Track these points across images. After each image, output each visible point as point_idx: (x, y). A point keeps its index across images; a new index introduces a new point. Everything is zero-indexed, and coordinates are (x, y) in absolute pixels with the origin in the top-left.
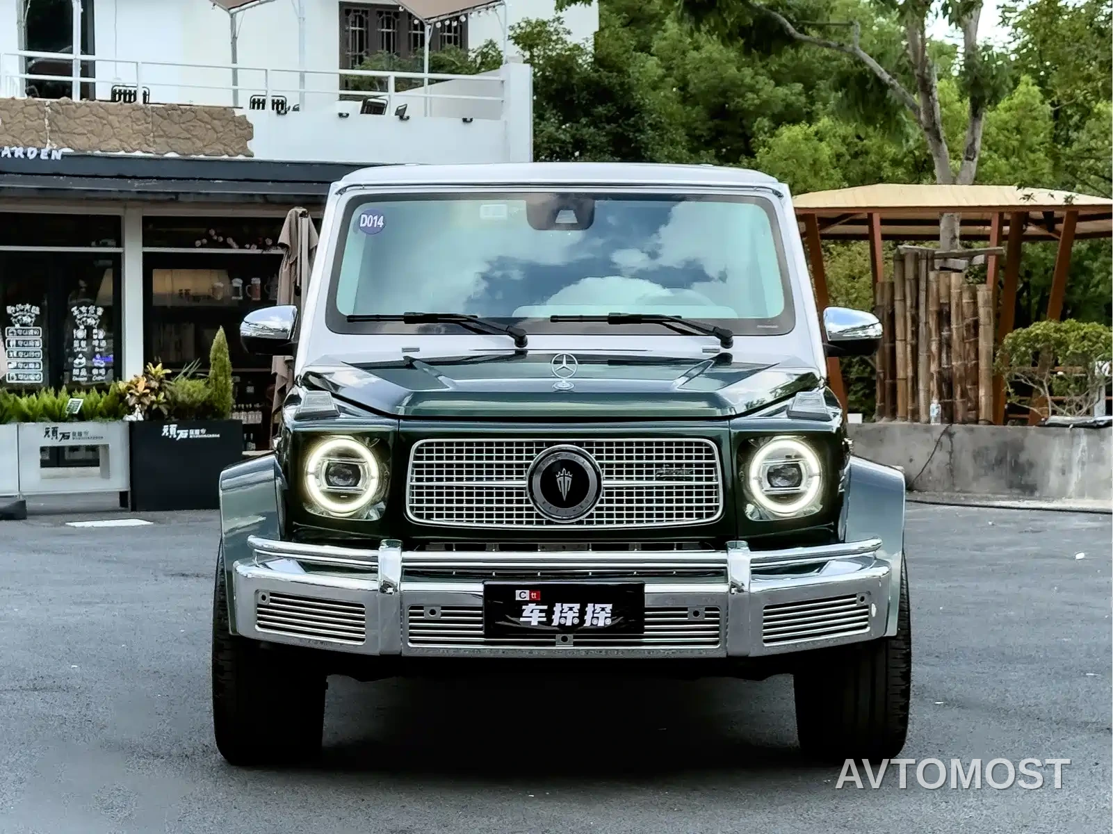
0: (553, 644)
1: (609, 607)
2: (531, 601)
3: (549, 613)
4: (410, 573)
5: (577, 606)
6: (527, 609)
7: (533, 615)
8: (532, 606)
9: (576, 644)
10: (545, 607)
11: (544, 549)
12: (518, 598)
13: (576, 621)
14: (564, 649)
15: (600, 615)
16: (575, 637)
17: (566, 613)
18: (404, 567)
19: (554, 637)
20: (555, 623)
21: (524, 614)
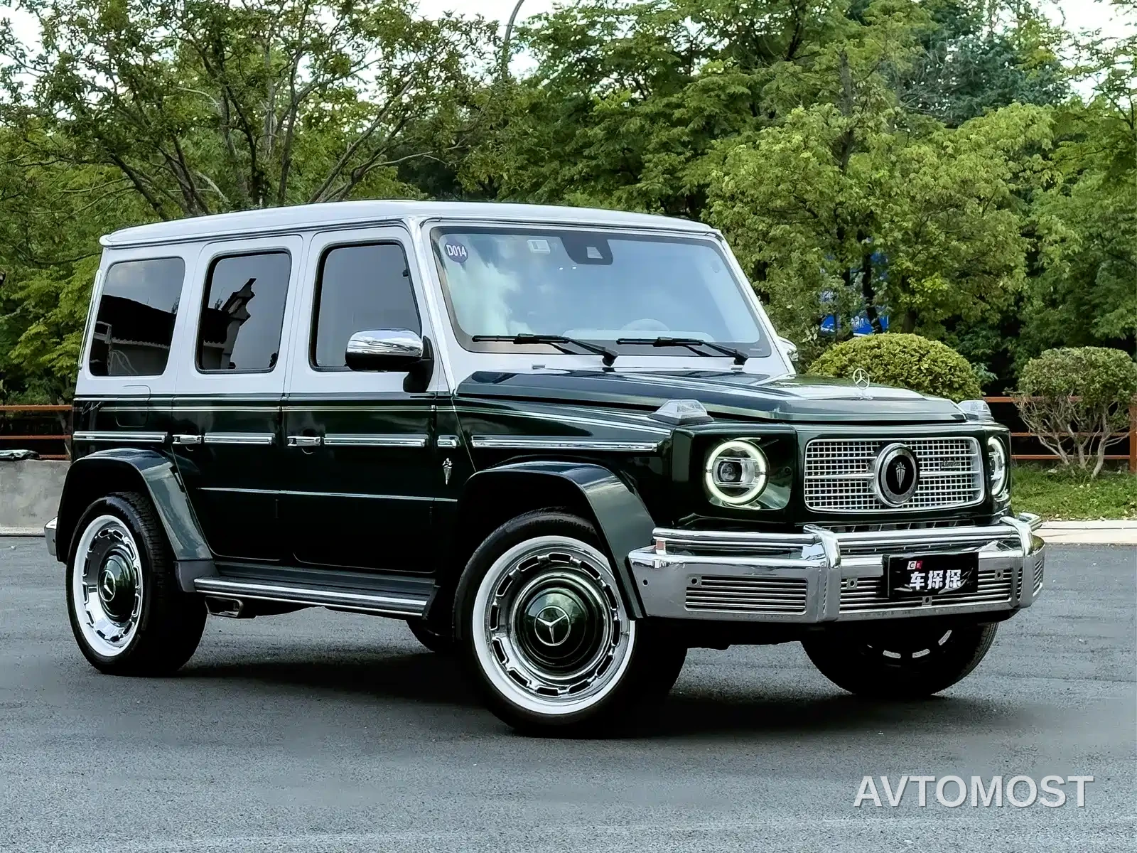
0: (920, 605)
1: (959, 572)
2: (916, 570)
3: (926, 579)
4: (845, 551)
5: (941, 572)
6: (914, 576)
7: (916, 581)
8: (917, 573)
9: (934, 604)
10: (924, 575)
12: (909, 568)
13: (941, 584)
14: (926, 608)
15: (954, 580)
16: (933, 598)
17: (935, 579)
18: (841, 547)
19: (921, 599)
20: (929, 587)
21: (912, 581)
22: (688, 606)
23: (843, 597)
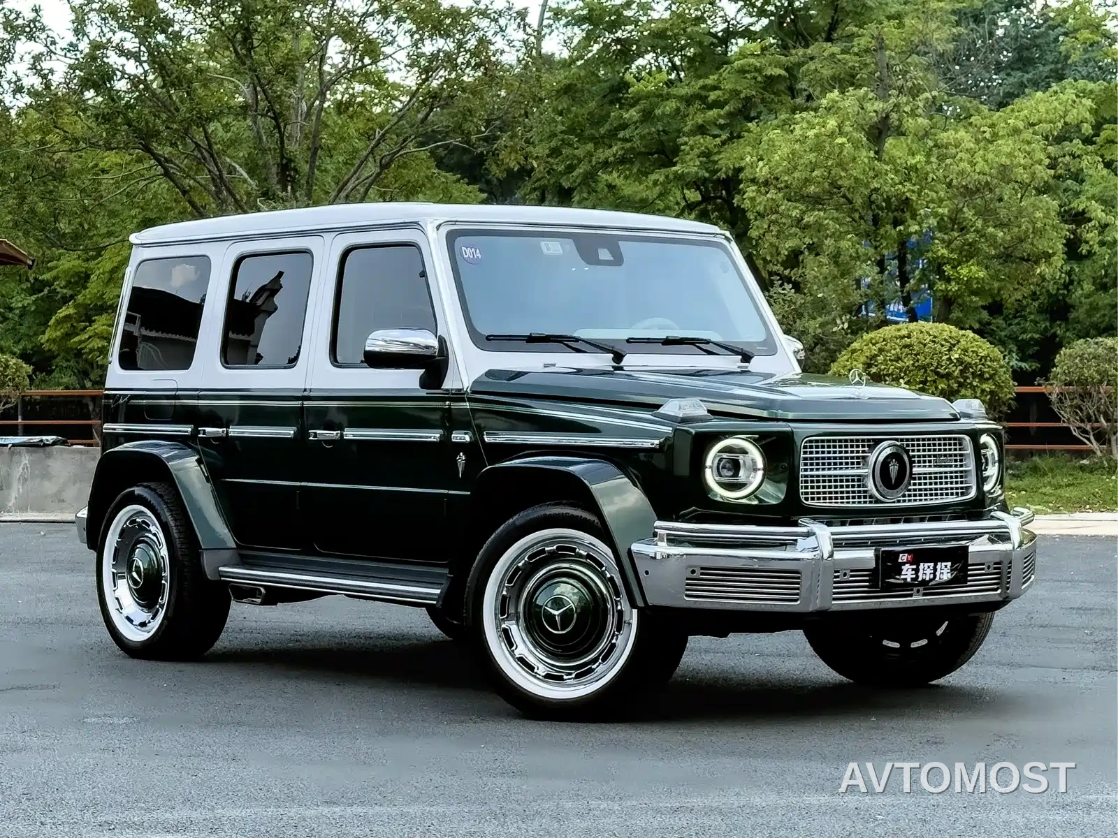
0: (911, 595)
1: (949, 564)
2: (907, 562)
3: (917, 571)
4: (838, 544)
5: (932, 564)
6: (905, 568)
7: (907, 573)
8: (907, 566)
9: (925, 595)
10: (914, 567)
11: (877, 523)
12: (900, 561)
13: (932, 576)
14: (918, 599)
15: (945, 572)
16: (924, 589)
17: (926, 571)
18: (834, 540)
19: (912, 590)
20: (920, 579)
21: (903, 573)
22: (687, 596)
23: (835, 588)
